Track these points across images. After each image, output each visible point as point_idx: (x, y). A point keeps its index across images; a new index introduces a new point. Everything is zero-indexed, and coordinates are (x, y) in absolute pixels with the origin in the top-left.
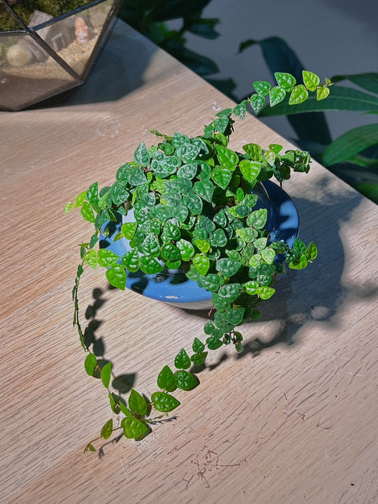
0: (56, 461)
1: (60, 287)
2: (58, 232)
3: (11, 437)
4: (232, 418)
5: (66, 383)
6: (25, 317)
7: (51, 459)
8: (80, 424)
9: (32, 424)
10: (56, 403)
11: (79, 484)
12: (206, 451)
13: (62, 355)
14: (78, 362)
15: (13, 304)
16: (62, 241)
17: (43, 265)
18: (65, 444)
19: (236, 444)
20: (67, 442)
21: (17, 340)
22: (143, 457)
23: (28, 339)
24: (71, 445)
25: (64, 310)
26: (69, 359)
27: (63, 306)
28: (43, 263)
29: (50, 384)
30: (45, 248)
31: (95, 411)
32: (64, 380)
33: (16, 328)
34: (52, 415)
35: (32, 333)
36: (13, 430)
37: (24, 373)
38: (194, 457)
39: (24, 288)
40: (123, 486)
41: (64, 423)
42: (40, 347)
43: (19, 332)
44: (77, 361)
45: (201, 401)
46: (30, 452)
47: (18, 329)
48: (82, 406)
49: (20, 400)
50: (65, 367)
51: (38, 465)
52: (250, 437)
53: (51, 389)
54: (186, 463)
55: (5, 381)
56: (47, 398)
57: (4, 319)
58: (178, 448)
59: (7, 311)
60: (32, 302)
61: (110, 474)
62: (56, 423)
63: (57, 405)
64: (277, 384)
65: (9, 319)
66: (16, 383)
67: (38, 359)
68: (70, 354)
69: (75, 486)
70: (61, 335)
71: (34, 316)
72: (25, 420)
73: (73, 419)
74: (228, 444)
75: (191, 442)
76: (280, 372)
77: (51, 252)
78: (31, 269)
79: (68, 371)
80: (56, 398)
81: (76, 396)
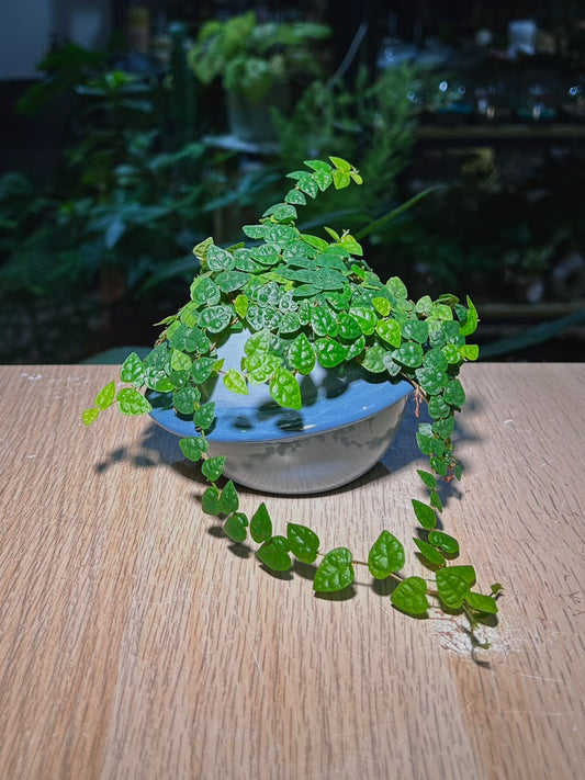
0: (465, 739)
1: (134, 604)
2: (25, 566)
3: (371, 772)
4: (534, 559)
5: (328, 672)
6: (143, 664)
7: (457, 745)
8: (419, 689)
9: (368, 739)
10: (353, 697)
11: (528, 733)
12: (567, 598)
13: (270, 654)
14: (301, 645)
15: (101, 665)
16: (49, 570)
17: (68, 603)
18: (441, 719)
19: (575, 571)
20: (439, 713)
21: (180, 690)
22: (533, 652)
23: (194, 677)
24: (448, 711)
25: (185, 618)
26: (284, 650)
27: (177, 616)
28: (62, 602)
29: (311, 690)
30: (38, 589)
31: (410, 663)
32: (319, 673)
33: (153, 682)
34: (374, 711)
35: (187, 667)
36: (359, 766)
37: (256, 708)
38: (568, 610)
39: (84, 641)
40: (567, 690)
41: (400, 702)
42: (225, 670)
43: (166, 681)
44: (297, 645)
45: (485, 570)
46: (421, 764)
47: (160, 680)
48: (386, 673)
49: (304, 734)
50: (296, 662)
51: (455, 764)
52: (574, 559)
53: (321, 691)
54: (573, 622)
55: (247, 735)
56: (335, 703)
57: (119, 686)
58: (543, 617)
59: (106, 677)
60: (123, 644)
61: (536, 694)
62: (392, 711)
63: (358, 698)
64: (513, 511)
65: (124, 681)
66: (267, 725)
67: (247, 682)
68: (277, 647)
69: (529, 738)
70: (229, 641)
71: (156, 652)
72: (352, 744)
73: (401, 691)
74: (571, 579)
75: (543, 602)
76: (497, 502)
77: (54, 587)
78: (58, 617)
79: (306, 661)
80: (344, 693)
81: (363, 672)
